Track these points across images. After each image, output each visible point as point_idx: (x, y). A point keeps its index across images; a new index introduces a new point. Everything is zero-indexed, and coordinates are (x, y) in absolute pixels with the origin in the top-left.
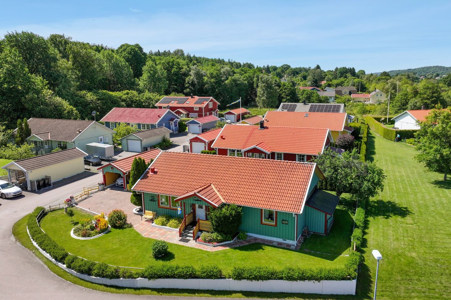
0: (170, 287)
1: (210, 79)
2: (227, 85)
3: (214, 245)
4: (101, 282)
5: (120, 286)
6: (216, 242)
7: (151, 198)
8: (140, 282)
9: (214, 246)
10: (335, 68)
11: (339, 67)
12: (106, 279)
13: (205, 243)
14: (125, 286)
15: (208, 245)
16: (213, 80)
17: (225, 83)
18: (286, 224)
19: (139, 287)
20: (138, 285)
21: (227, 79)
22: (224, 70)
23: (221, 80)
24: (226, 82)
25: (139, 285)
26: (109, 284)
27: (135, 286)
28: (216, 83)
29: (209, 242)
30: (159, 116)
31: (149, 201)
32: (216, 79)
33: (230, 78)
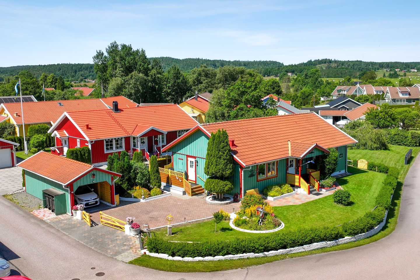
7: (250, 174)
18: (342, 157)
31: (248, 178)
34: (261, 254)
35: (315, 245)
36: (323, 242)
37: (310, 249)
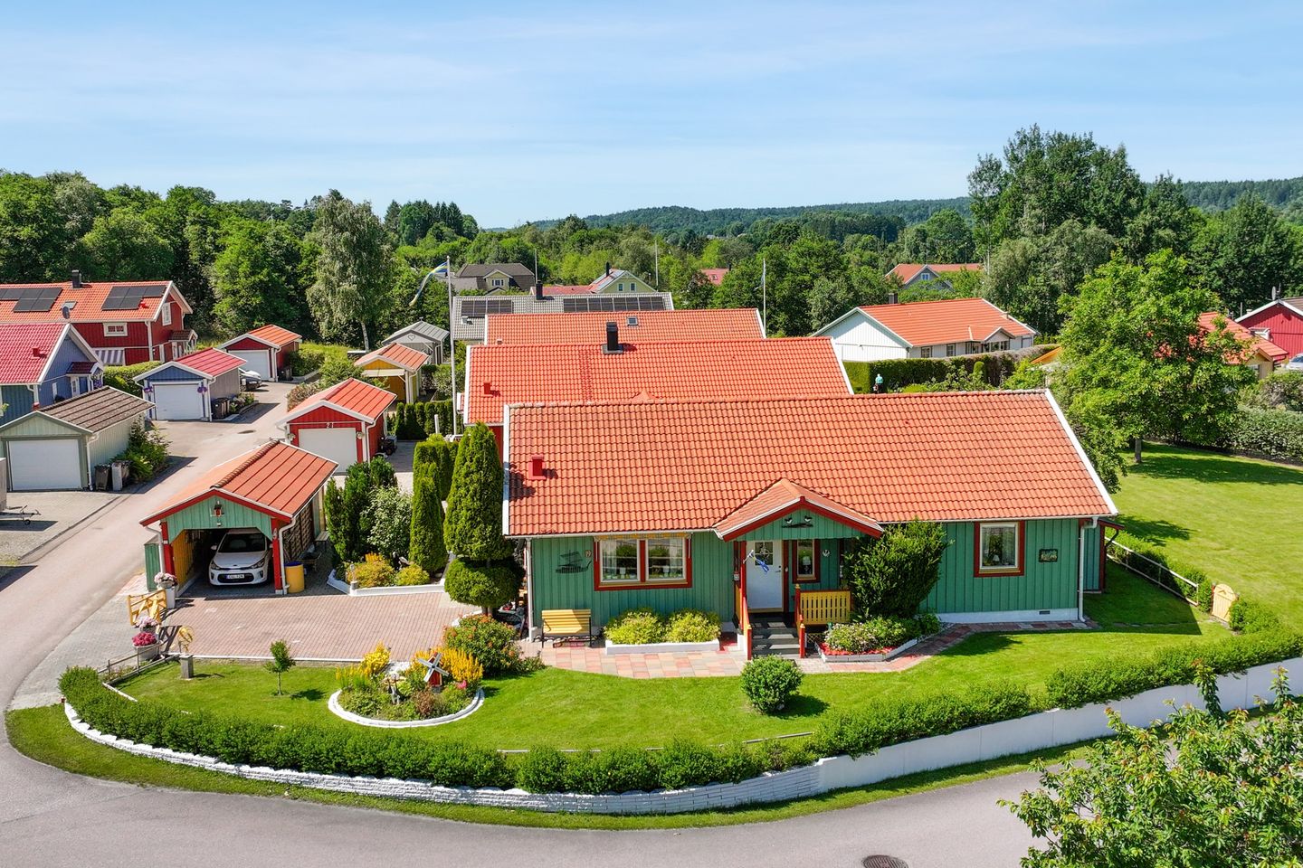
0: (907, 772)
1: (9, 228)
2: (89, 253)
3: (888, 656)
4: (702, 802)
5: (769, 799)
6: (887, 646)
7: (564, 562)
8: (827, 770)
9: (889, 660)
10: (389, 203)
11: (402, 203)
12: (720, 786)
13: (856, 657)
14: (782, 796)
15: (868, 659)
16: (25, 232)
17: (81, 246)
18: (1051, 560)
19: (822, 791)
20: (819, 786)
21: (86, 227)
22: (68, 192)
23: (60, 232)
24: (89, 238)
25: (822, 785)
26: (729, 803)
27: (813, 791)
28: (39, 244)
29: (867, 651)
30: (36, 352)
31: (555, 575)
32: (41, 227)
33: (99, 221)
34: (231, 767)
35: (392, 786)
36: (416, 783)
37: (374, 792)
